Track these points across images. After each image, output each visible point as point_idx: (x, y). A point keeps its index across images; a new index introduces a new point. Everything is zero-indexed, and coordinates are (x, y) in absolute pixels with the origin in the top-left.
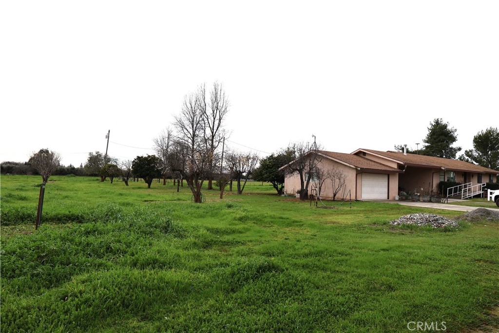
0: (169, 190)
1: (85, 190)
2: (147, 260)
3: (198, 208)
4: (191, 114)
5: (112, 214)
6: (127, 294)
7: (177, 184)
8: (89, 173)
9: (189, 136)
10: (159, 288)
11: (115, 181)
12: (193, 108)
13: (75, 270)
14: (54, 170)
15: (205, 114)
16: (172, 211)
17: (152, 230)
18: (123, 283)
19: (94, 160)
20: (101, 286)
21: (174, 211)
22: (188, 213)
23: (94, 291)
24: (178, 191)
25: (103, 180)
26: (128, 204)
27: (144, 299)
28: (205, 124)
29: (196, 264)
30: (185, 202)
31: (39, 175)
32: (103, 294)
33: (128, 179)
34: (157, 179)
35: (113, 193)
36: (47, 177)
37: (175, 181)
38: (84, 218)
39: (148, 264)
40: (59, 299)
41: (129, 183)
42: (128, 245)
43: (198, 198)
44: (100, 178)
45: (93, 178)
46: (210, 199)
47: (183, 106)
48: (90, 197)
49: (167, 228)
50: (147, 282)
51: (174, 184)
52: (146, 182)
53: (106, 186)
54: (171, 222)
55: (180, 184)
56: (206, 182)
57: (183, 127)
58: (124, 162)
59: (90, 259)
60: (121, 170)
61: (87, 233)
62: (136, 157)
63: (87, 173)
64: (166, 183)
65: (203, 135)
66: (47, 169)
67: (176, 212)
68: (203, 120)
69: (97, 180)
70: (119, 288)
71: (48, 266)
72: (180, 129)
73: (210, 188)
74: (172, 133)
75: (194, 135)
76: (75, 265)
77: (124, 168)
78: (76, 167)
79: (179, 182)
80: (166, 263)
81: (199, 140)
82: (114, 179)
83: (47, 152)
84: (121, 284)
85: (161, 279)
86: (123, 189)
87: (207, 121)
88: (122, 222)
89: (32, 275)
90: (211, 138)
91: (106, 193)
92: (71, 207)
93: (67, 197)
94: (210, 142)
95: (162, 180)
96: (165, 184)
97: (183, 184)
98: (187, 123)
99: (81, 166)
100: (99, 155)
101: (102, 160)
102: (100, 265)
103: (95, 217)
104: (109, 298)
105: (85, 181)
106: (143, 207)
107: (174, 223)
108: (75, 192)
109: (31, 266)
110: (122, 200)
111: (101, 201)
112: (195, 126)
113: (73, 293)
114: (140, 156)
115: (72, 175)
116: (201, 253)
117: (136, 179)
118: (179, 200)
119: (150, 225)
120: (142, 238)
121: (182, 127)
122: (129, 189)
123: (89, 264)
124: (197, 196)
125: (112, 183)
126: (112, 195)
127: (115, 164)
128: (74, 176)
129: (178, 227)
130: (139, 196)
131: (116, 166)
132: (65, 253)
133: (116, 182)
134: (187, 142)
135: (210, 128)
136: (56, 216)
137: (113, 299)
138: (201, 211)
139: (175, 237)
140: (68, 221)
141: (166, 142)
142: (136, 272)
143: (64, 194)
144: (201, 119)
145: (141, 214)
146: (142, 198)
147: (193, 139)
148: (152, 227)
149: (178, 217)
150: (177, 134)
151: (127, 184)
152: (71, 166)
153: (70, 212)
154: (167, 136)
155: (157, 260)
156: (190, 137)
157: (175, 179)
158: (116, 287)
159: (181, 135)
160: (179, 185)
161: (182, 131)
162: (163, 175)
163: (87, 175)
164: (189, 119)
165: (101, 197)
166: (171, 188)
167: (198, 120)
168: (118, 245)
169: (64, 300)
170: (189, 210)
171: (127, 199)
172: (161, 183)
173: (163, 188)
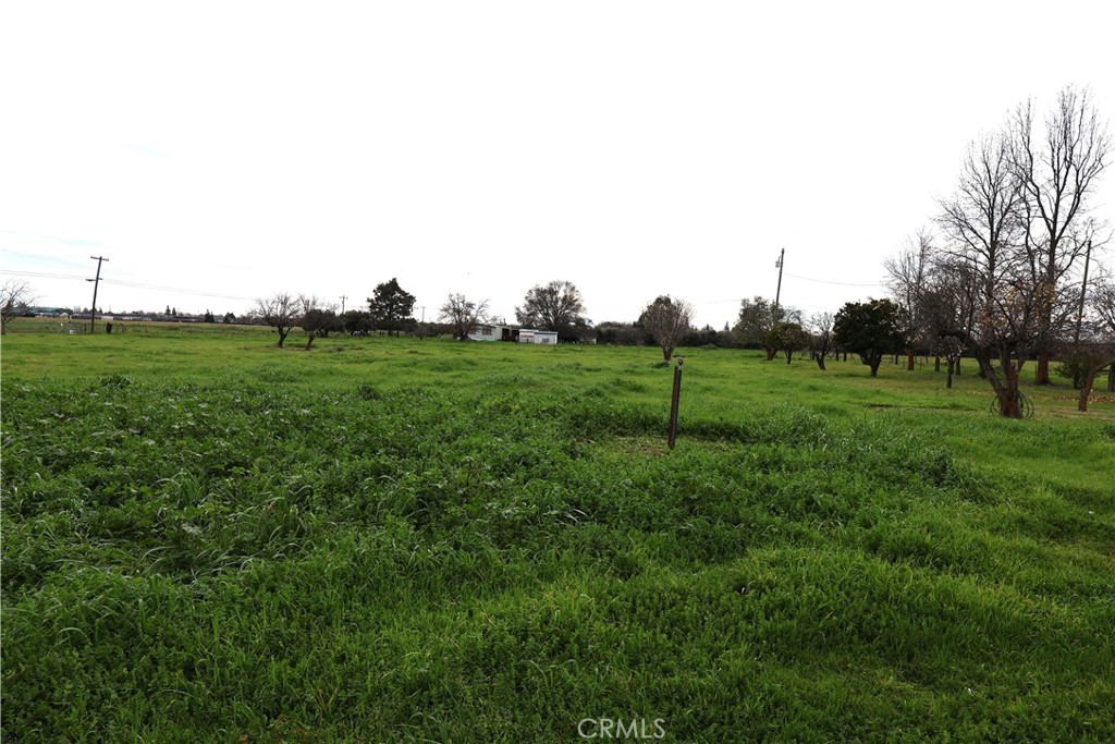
0: (924, 383)
1: (738, 376)
2: (903, 542)
3: (1016, 430)
4: (986, 187)
5: (806, 431)
6: (867, 611)
7: (944, 369)
8: (744, 343)
9: (980, 245)
10: (942, 615)
11: (794, 359)
12: (993, 172)
13: (750, 536)
14: (681, 335)
15: (1029, 184)
16: (945, 434)
17: (902, 473)
18: (854, 583)
19: (753, 314)
20: (808, 580)
21: (948, 432)
22: (989, 442)
23: (796, 588)
24: (949, 386)
25: (771, 357)
26: (831, 410)
27: (907, 631)
28: (1028, 209)
29: (1035, 573)
30: (972, 414)
31: (658, 345)
32: (814, 599)
33: (823, 356)
34: (890, 356)
35: (797, 385)
36: (671, 350)
37: (938, 361)
38: (747, 434)
39: (908, 553)
40: (731, 588)
41: (825, 363)
42: (854, 501)
43: (1010, 405)
44: (763, 353)
45: (750, 352)
46: (1048, 410)
47: (964, 172)
48: (751, 391)
49: (939, 474)
50: (909, 594)
51: (937, 369)
52: (865, 363)
53: (777, 369)
54: (950, 461)
55: (955, 369)
56: (1030, 367)
57: (962, 223)
58: (817, 318)
59: (778, 519)
60: (810, 335)
61: (764, 466)
62: (843, 306)
63: (740, 341)
64: (915, 365)
65: (1022, 240)
66: (670, 335)
67: (956, 439)
68: (1024, 199)
69: (759, 356)
70: (848, 594)
71: (702, 520)
72: (953, 230)
73: (1043, 380)
74: (930, 244)
75: (994, 243)
76: (749, 526)
77: (816, 330)
78: (717, 331)
79: (951, 363)
80: (951, 557)
81: (1010, 254)
82: (795, 355)
83: (667, 301)
84: (850, 584)
85: (947, 595)
86: (815, 376)
87: (1036, 203)
88: (829, 448)
89: (679, 532)
90: (1047, 247)
91: (782, 384)
92: (720, 408)
93: (708, 389)
94: (1045, 258)
95: (904, 359)
96: (911, 367)
97: (962, 370)
98: (973, 214)
99: (727, 328)
100: (761, 304)
101: (768, 314)
102: (798, 535)
103: (769, 433)
104: (827, 609)
105: (736, 358)
106: (872, 419)
107: (958, 462)
108: (722, 380)
109: (675, 516)
110: (817, 400)
111: (778, 401)
112: (997, 219)
113: (756, 584)
114: (853, 301)
115: (712, 345)
116: (1046, 550)
117: (842, 355)
118: (955, 407)
119: (898, 463)
120: (881, 491)
121: (960, 225)
122: (828, 376)
123: (776, 530)
124: (1009, 399)
125: (789, 363)
126: (795, 389)
127: (797, 322)
128: (714, 348)
129: (970, 475)
130: (854, 393)
131: (798, 327)
132: (728, 500)
133: (797, 362)
134: (973, 263)
135: (1046, 219)
136: (698, 424)
137: (837, 613)
138: (1026, 441)
139: (964, 497)
140: (719, 437)
141: (917, 266)
142: (881, 566)
143: (704, 382)
144: (1017, 197)
145: (869, 435)
146: (860, 398)
147: (992, 252)
148: (902, 467)
149: (964, 450)
150: (946, 243)
151: (822, 367)
152: (708, 327)
153: (722, 419)
154: (918, 251)
155: (926, 546)
156: (984, 249)
157: (938, 355)
158: (840, 589)
159: (958, 246)
160: (951, 372)
161: (961, 236)
162: (910, 346)
163: (740, 347)
164: (981, 203)
165: (772, 392)
166: (928, 377)
167: (1007, 201)
168: (830, 500)
169: (740, 591)
170: (992, 435)
171: (826, 399)
172: (900, 366)
173: (910, 378)
